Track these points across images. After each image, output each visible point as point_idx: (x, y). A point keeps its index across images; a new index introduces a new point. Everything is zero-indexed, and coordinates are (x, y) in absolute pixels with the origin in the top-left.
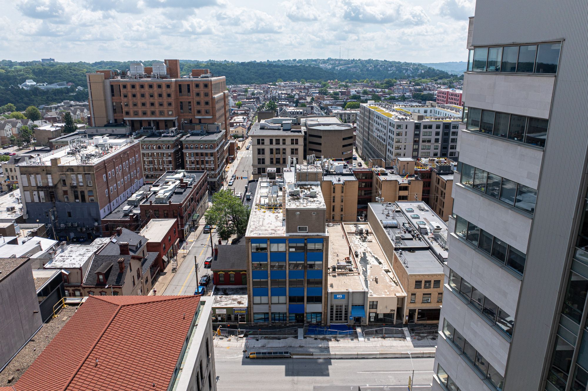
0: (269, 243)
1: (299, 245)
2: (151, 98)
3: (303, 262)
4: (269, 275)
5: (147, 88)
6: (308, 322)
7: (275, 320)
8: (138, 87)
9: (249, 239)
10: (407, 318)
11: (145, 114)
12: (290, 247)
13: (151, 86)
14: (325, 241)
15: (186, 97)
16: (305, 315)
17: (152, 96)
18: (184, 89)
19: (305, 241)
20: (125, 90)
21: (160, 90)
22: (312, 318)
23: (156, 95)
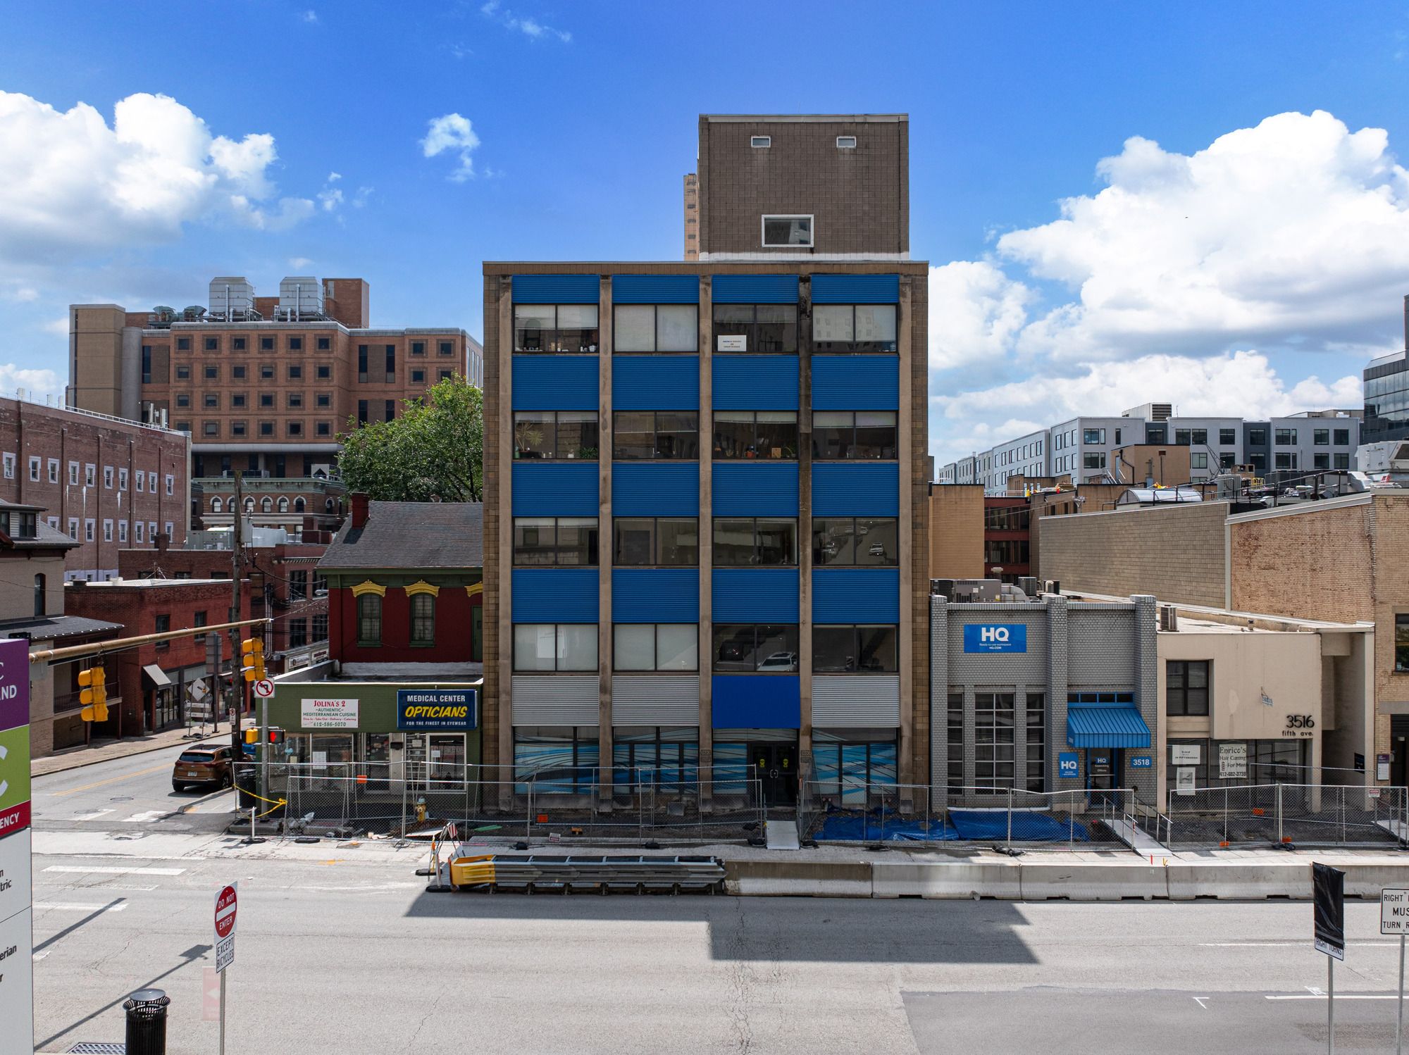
0: (606, 296)
1: (767, 316)
2: (266, 382)
3: (789, 418)
4: (606, 490)
5: (254, 348)
6: (817, 799)
7: (632, 777)
8: (225, 346)
9: (504, 277)
10: (1385, 771)
11: (239, 431)
12: (721, 328)
13: (268, 343)
14: (909, 293)
15: (379, 386)
16: (805, 743)
17: (267, 375)
18: (377, 361)
19: (803, 289)
20: (183, 354)
21: (296, 354)
22: (841, 773)
23: (282, 371)
